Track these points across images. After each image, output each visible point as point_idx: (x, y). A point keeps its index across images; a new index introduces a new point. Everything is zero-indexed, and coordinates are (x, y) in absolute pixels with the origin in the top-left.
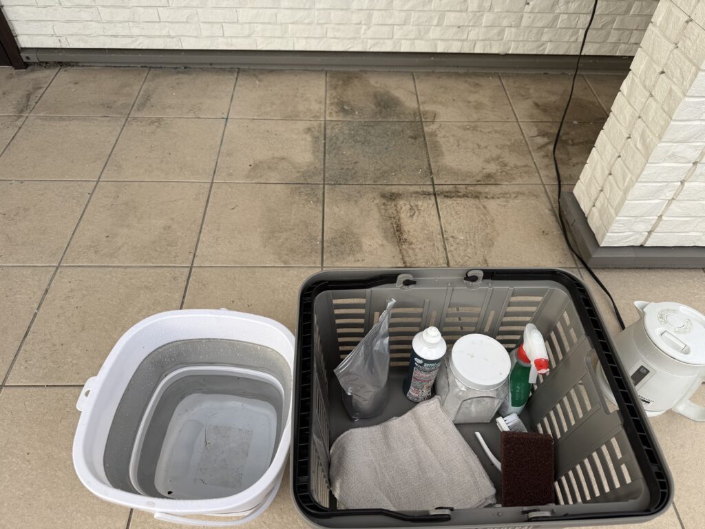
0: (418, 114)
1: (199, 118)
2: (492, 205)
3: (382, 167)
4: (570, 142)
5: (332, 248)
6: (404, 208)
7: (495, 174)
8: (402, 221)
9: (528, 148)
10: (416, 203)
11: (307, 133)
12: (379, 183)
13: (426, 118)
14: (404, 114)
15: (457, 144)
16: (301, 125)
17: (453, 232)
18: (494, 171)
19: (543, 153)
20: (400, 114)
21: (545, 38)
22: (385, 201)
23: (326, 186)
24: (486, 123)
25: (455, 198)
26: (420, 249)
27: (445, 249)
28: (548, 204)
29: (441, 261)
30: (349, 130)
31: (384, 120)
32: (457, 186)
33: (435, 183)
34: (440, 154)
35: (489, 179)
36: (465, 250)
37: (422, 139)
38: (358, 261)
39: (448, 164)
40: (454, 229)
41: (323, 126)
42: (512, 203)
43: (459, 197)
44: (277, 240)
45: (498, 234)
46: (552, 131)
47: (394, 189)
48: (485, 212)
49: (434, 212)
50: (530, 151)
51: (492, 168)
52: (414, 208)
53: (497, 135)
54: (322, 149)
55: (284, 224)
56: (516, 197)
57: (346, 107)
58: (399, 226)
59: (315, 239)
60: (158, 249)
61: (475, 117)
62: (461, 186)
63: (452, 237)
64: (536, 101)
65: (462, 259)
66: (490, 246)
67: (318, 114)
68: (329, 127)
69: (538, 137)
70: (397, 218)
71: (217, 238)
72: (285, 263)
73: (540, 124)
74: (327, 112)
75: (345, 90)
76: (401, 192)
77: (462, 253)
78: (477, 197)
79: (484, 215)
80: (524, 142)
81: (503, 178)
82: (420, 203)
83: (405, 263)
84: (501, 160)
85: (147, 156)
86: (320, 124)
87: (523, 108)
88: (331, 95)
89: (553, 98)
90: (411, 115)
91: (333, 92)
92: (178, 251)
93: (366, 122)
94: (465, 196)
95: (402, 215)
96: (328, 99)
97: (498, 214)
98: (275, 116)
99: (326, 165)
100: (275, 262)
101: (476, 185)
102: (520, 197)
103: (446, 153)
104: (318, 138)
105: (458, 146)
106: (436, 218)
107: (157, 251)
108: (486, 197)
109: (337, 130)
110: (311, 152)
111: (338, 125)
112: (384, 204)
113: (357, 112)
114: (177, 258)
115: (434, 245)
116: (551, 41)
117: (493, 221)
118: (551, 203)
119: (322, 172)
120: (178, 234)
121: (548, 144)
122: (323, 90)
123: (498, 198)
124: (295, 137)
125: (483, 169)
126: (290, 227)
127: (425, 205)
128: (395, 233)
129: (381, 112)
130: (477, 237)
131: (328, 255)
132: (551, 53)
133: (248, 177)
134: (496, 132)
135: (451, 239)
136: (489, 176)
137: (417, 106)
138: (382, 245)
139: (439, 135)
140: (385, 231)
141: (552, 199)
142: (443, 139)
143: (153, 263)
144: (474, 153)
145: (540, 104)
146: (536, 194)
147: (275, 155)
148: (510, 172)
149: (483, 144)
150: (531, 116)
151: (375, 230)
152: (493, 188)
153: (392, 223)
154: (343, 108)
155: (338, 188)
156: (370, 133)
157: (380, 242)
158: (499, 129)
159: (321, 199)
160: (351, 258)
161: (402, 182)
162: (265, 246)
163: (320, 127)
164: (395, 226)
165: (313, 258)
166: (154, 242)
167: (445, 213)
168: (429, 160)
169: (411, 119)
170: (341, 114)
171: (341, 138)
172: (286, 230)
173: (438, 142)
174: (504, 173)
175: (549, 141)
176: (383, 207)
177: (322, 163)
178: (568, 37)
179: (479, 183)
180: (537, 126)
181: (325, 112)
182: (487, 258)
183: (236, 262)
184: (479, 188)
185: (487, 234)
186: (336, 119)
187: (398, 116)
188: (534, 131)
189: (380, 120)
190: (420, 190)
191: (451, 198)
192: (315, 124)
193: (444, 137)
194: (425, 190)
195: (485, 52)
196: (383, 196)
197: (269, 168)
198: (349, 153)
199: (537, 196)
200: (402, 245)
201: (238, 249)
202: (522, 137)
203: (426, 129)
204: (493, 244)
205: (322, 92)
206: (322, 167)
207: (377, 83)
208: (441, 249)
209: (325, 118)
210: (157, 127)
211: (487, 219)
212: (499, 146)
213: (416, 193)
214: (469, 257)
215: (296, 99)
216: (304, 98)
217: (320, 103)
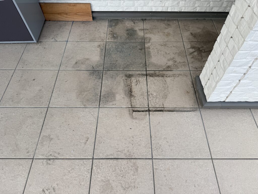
0: (143, 38)
1: (57, 41)
2: (168, 80)
3: (127, 63)
4: (203, 51)
5: (104, 99)
6: (134, 81)
7: (171, 66)
8: (132, 87)
9: (186, 54)
10: (139, 79)
11: (98, 47)
12: (125, 70)
13: (146, 41)
14: (138, 38)
15: (157, 52)
16: (96, 44)
17: (152, 92)
18: (171, 65)
19: (191, 56)
20: (136, 38)
21: (196, 5)
22: (127, 78)
23: (104, 71)
24: (170, 43)
25: (154, 77)
26: (138, 99)
27: (148, 99)
28: (191, 79)
29: (146, 105)
30: (115, 46)
31: (130, 41)
32: (156, 71)
33: (147, 70)
34: (150, 57)
35: (168, 68)
36: (156, 100)
37: (144, 50)
38: (113, 105)
39: (153, 61)
40: (153, 91)
41: (105, 44)
42: (176, 79)
43: (156, 76)
44: (82, 96)
45: (169, 93)
46: (196, 46)
47: (131, 73)
48: (165, 83)
49: (145, 83)
50: (186, 55)
51: (170, 63)
52: (138, 81)
53: (174, 48)
54: (104, 55)
55: (86, 88)
56: (178, 76)
57: (115, 36)
58: (131, 89)
59: (98, 95)
60: (36, 100)
61: (166, 39)
62: (157, 71)
63: (151, 94)
64: (192, 32)
65: (154, 104)
66: (165, 98)
67: (103, 39)
68: (107, 44)
69: (190, 49)
70: (131, 85)
71: (59, 95)
72: (85, 106)
73: (192, 43)
74: (107, 38)
75: (115, 28)
76: (133, 74)
77: (154, 101)
78: (163, 76)
79: (165, 84)
80: (184, 51)
81: (174, 68)
82: (140, 79)
83: (131, 106)
84: (174, 59)
85: (35, 58)
86: (104, 43)
87: (186, 34)
88: (109, 30)
89: (199, 31)
90: (140, 39)
91: (110, 28)
92: (43, 101)
93: (122, 42)
94: (158, 76)
95: (133, 84)
96: (108, 32)
97: (170, 84)
98: (86, 40)
99: (105, 62)
100: (81, 105)
101: (163, 71)
102: (180, 76)
103: (153, 57)
104: (102, 50)
105: (158, 53)
106: (146, 85)
107: (36, 101)
108: (166, 76)
109: (110, 46)
110: (99, 56)
111: (111, 43)
112: (126, 79)
113: (119, 38)
114: (43, 104)
115: (144, 98)
116: (199, 6)
117: (168, 87)
118: (192, 79)
119: (103, 65)
120: (44, 93)
121: (194, 52)
122: (107, 28)
123: (171, 77)
124: (94, 49)
125: (167, 64)
126: (88, 90)
127: (142, 80)
128: (129, 92)
129: (128, 38)
130: (161, 94)
131: (102, 102)
132: (199, 11)
133: (73, 67)
134: (174, 46)
135: (151, 95)
136: (169, 67)
137: (143, 35)
138: (124, 98)
139: (151, 48)
140: (125, 91)
141: (192, 77)
142: (152, 50)
143: (34, 106)
144: (164, 56)
145: (193, 33)
146: (186, 75)
147: (85, 58)
148: (177, 65)
149: (168, 52)
150: (189, 39)
151: (121, 91)
152: (169, 72)
153: (128, 88)
154: (114, 36)
155: (108, 72)
156: (123, 47)
157: (123, 96)
158: (175, 45)
159: (102, 77)
160: (111, 103)
161: (134, 70)
162: (77, 99)
163: (104, 45)
164: (129, 89)
165: (96, 103)
166: (35, 97)
167: (150, 83)
168: (146, 60)
169: (140, 41)
170: (113, 39)
171: (112, 50)
172: (86, 91)
173: (150, 51)
174: (175, 66)
175: (195, 50)
176: (125, 81)
177: (103, 61)
178: (206, 5)
179: (164, 70)
180: (191, 44)
181: (106, 38)
182: (164, 104)
183: (65, 105)
184: (164, 72)
185: (165, 93)
186: (110, 41)
187: (135, 40)
188: (189, 46)
189: (128, 41)
190: (141, 73)
191: (153, 76)
192: (102, 43)
193: (153, 49)
194: (143, 73)
195: (172, 11)
196: (126, 76)
197: (82, 63)
198: (114, 56)
199: (186, 76)
200: (131, 97)
201: (66, 100)
202: (184, 49)
203: (146, 45)
204: (167, 97)
205: (106, 29)
206: (103, 63)
207: (128, 24)
208: (147, 99)
209: (106, 41)
210: (40, 45)
211: (165, 86)
212: (174, 53)
213: (139, 74)
214: (157, 103)
215: (95, 32)
216: (98, 32)
217: (105, 33)
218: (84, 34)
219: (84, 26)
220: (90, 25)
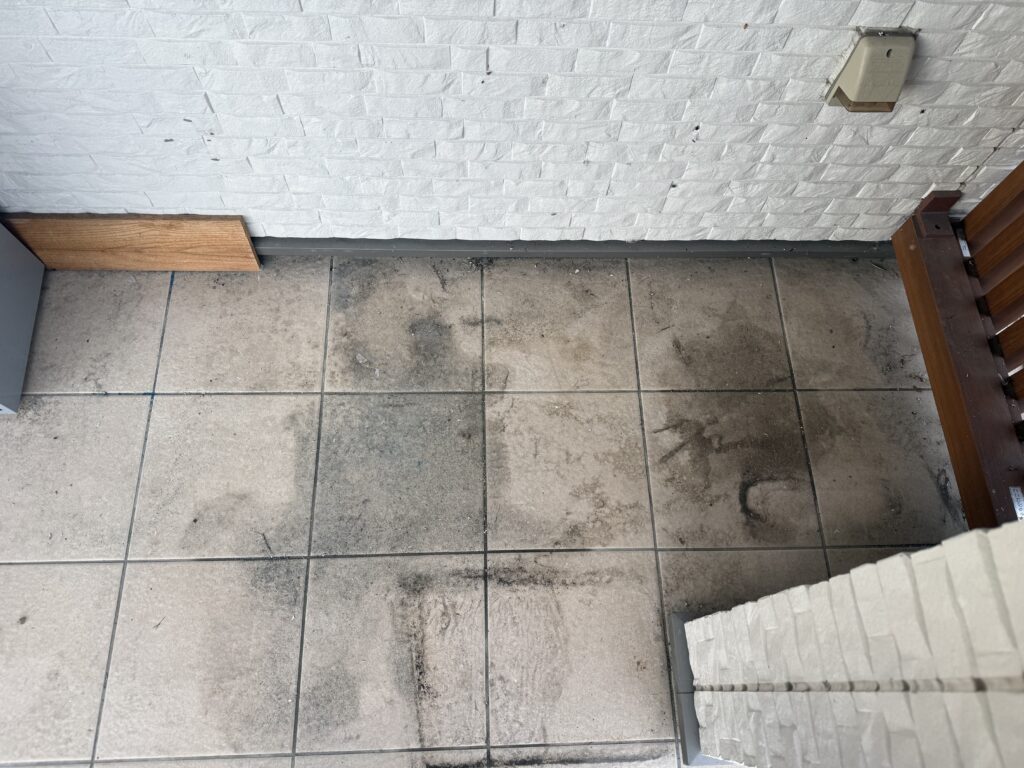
0: (479, 374)
1: (106, 394)
2: (571, 598)
3: (408, 511)
4: (716, 444)
5: (312, 712)
6: (433, 613)
7: (584, 525)
8: (427, 643)
9: (646, 460)
10: (454, 599)
11: (288, 428)
12: (400, 551)
13: (491, 385)
14: (456, 373)
15: (533, 451)
16: (280, 408)
17: (503, 667)
18: (583, 519)
19: (666, 473)
20: (450, 373)
22: (405, 596)
23: (312, 562)
24: (588, 396)
25: (515, 586)
26: (449, 707)
27: (487, 706)
28: (656, 598)
29: (477, 735)
30: (361, 418)
31: (422, 390)
32: (523, 555)
33: (489, 549)
34: (504, 478)
35: (573, 540)
36: (516, 708)
37: (478, 440)
38: (350, 738)
39: (513, 502)
40: (506, 661)
41: (317, 408)
42: (605, 595)
43: (522, 582)
44: (225, 696)
45: (571, 671)
46: (689, 416)
47: (421, 565)
48: (559, 618)
49: (479, 619)
50: (647, 467)
51: (582, 510)
52: (450, 611)
53: (599, 428)
54: (312, 467)
55: (238, 657)
56: (608, 582)
57: (360, 358)
58: (420, 655)
59: (286, 692)
60: (40, 724)
61: (572, 379)
62: (529, 554)
63: (501, 678)
64: (679, 334)
65: (510, 729)
66: (554, 699)
67: (311, 378)
68: (327, 411)
69: (666, 432)
70: (420, 636)
71: (131, 697)
72: (236, 750)
73: (676, 399)
74: (327, 372)
75: (362, 311)
76: (432, 572)
77: (511, 715)
78: (549, 582)
79: (556, 624)
80: (640, 445)
81: (596, 535)
82: (459, 599)
83: (421, 740)
84: (598, 491)
86: (313, 403)
87: (656, 347)
88: (337, 323)
89: (708, 327)
90: (467, 375)
91: (341, 315)
92: (71, 728)
93: (391, 394)
94: (532, 580)
95: (429, 630)
96: (330, 337)
97: (577, 622)
98: (235, 384)
99: (316, 510)
100: (221, 748)
101: (551, 551)
102: (617, 582)
103: (514, 475)
104: (306, 440)
105: (535, 455)
106: (480, 634)
107: (39, 730)
108: (564, 583)
109: (340, 419)
110: (293, 476)
111: (343, 404)
112: (403, 603)
113: (377, 371)
114: (70, 745)
115: (471, 698)
116: (716, 226)
117: (566, 641)
118: (661, 594)
119: (307, 528)
120: (72, 688)
121: (681, 447)
122: (324, 312)
123: (582, 584)
124: (268, 438)
125: (568, 514)
126: (248, 665)
127: (468, 602)
128: (412, 674)
129: (417, 369)
130: (538, 677)
131: (305, 727)
132: (716, 238)
133: (184, 545)
134: (600, 419)
135: (498, 683)
136: (574, 531)
137: (479, 353)
138: (391, 702)
139: (507, 429)
140: (398, 665)
141: (663, 585)
142: (513, 438)
143: (33, 757)
144: (558, 473)
145: (683, 343)
146: (641, 573)
147: (231, 490)
148: (609, 521)
149: (575, 451)
150: (663, 377)
151: (383, 667)
152: (576, 558)
153: (410, 650)
154: (355, 361)
155: (332, 567)
156: (395, 424)
157: (388, 695)
158: (603, 412)
159: (302, 596)
160: (340, 733)
161: (438, 549)
162: (206, 714)
163: (311, 412)
164: (414, 654)
165: (281, 736)
166: (33, 710)
167: (496, 620)
168: (485, 492)
169: (466, 386)
170: (350, 377)
171: (346, 440)
172: (241, 674)
173: (505, 446)
174: (598, 524)
175: (681, 441)
176: (399, 611)
177: (310, 505)
179: (557, 547)
180: (668, 403)
181: (324, 371)
182: (547, 725)
183: (161, 751)
184: (557, 561)
185: (555, 670)
186: (341, 390)
187: (446, 381)
188: (662, 419)
189: (415, 390)
190: (462, 567)
191: (509, 584)
192: (304, 401)
193: (517, 432)
194: (471, 565)
195: (602, 239)
196: (403, 584)
197: (220, 521)
198: (357, 476)
199: (641, 579)
200: (421, 699)
201: (164, 720)
202: (639, 433)
203: (491, 413)
204: (560, 693)
205: (321, 321)
206: (309, 516)
207: (417, 289)
208: (482, 707)
209: (323, 388)
210: (33, 421)
211: (558, 636)
212: (600, 455)
213: (457, 573)
214: (521, 725)
215: (275, 338)
216: (289, 335)
217: (317, 346)
218: (223, 349)
219: (223, 304)
220: (250, 293)
